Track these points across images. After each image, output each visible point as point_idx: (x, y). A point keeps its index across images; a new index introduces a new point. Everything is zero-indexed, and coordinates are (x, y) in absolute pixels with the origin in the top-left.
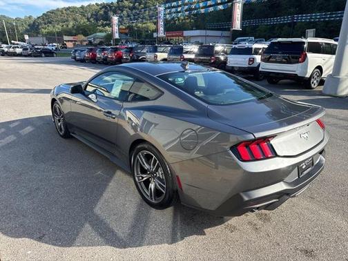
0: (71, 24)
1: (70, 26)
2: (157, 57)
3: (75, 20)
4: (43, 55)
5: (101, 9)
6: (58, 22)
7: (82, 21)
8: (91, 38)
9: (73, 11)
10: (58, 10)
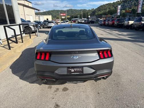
0: (107, 10)
1: (107, 11)
2: (129, 23)
3: (109, 8)
4: (90, 23)
5: (121, 2)
6: (103, 10)
7: (112, 9)
8: (113, 16)
9: (109, 5)
10: (104, 5)
